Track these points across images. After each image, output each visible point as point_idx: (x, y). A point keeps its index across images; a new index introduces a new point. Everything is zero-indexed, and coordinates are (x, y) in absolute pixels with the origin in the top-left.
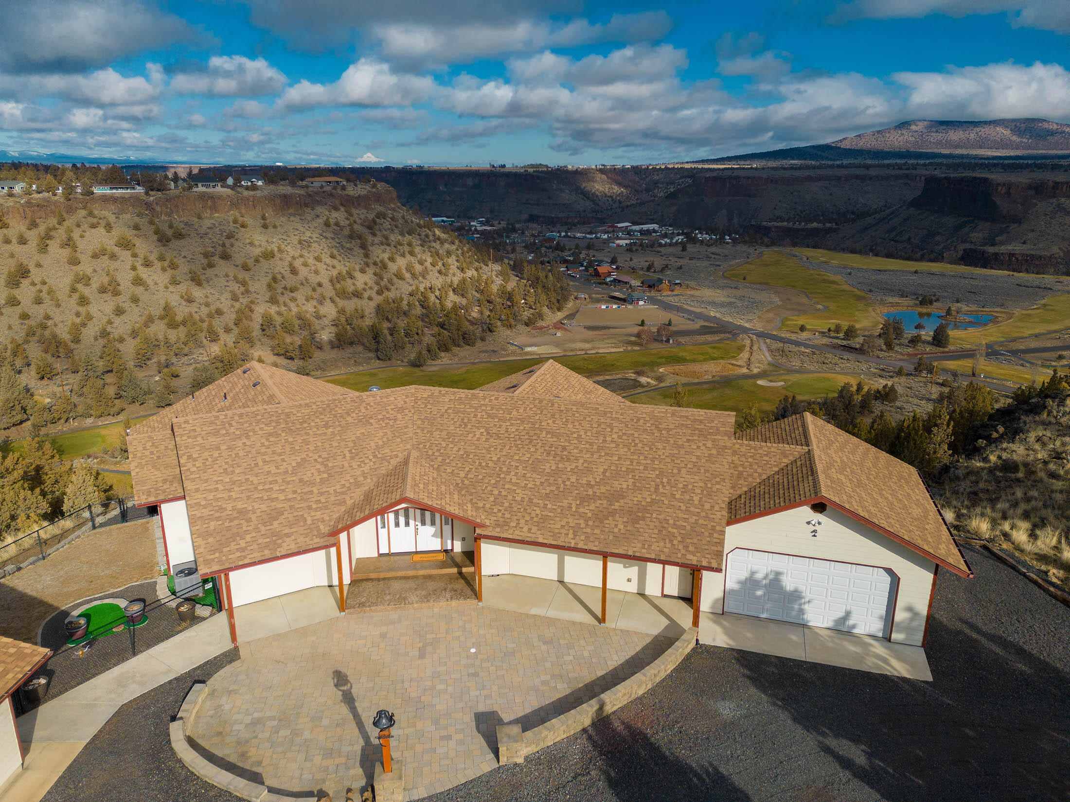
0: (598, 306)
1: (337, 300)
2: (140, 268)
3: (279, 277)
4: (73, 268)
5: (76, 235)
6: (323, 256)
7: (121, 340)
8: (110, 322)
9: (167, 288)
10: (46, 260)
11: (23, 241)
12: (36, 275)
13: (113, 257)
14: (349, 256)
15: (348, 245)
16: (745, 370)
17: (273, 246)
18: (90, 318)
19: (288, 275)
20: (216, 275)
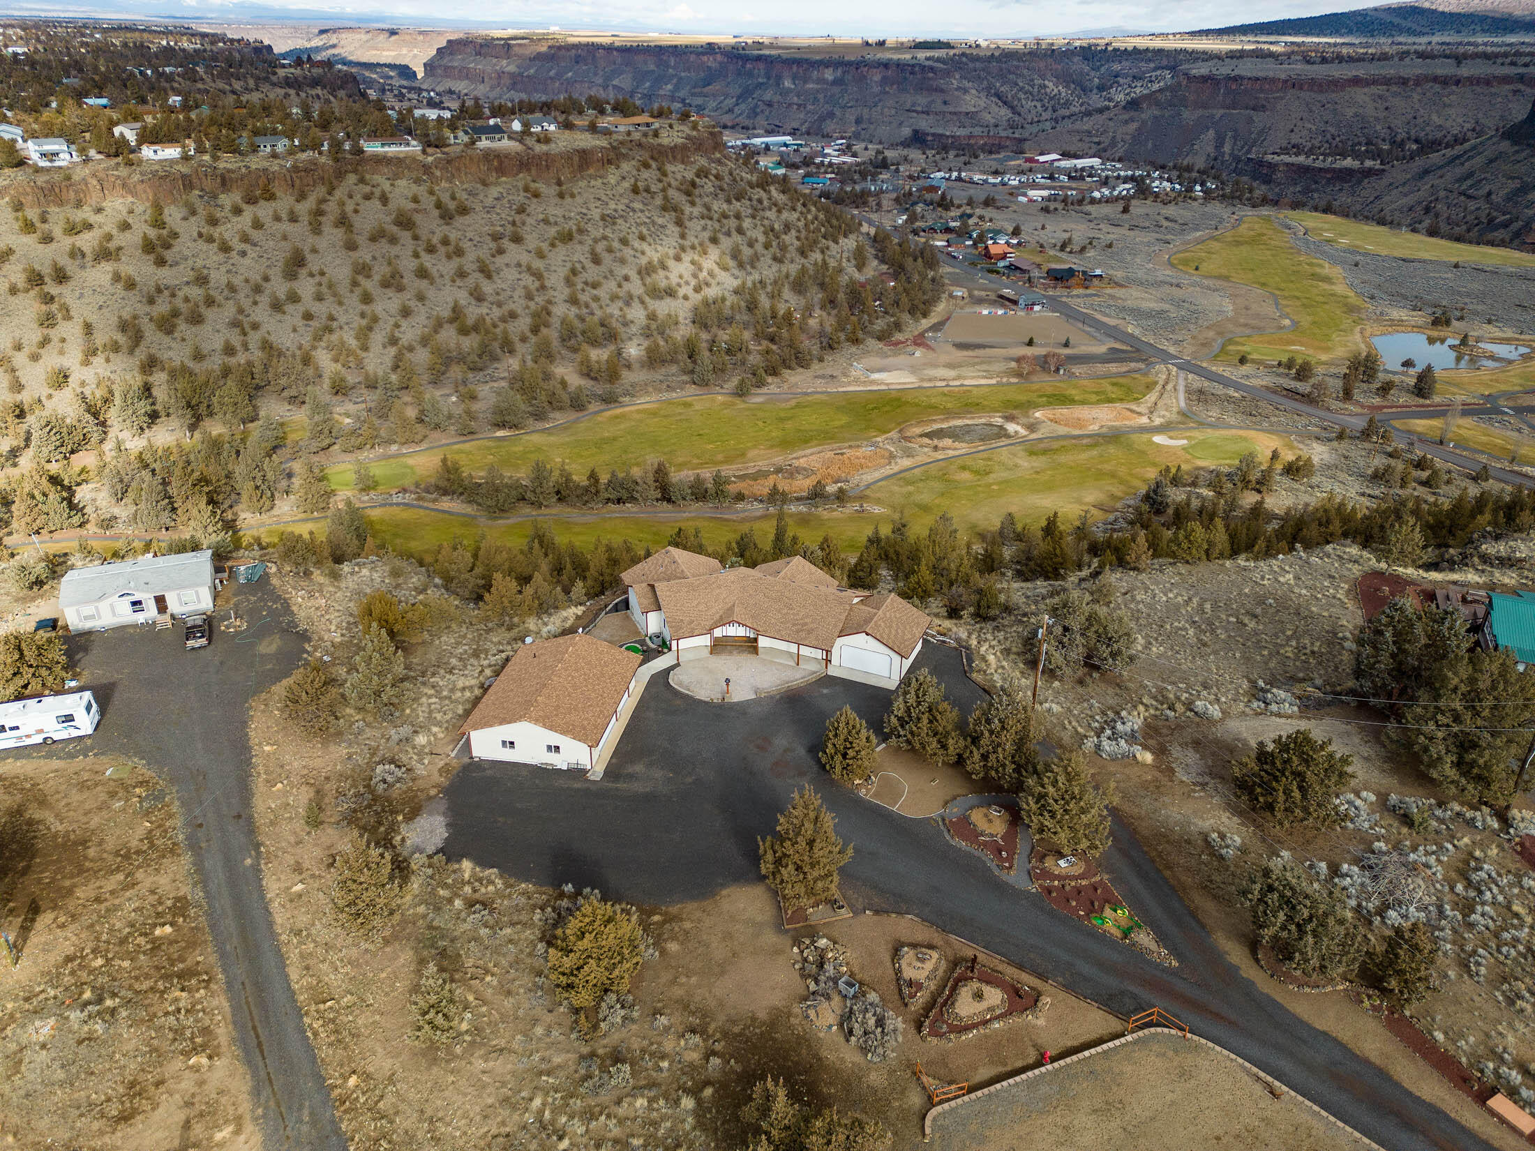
0: (978, 309)
1: (647, 299)
2: (423, 254)
3: (578, 266)
4: (350, 253)
5: (349, 208)
6: (630, 237)
7: (411, 349)
8: (397, 326)
9: (454, 281)
10: (322, 243)
11: (293, 219)
12: (314, 263)
13: (393, 240)
14: (662, 237)
15: (660, 221)
16: (1144, 420)
17: (571, 223)
18: (375, 319)
19: (589, 264)
20: (507, 265)
